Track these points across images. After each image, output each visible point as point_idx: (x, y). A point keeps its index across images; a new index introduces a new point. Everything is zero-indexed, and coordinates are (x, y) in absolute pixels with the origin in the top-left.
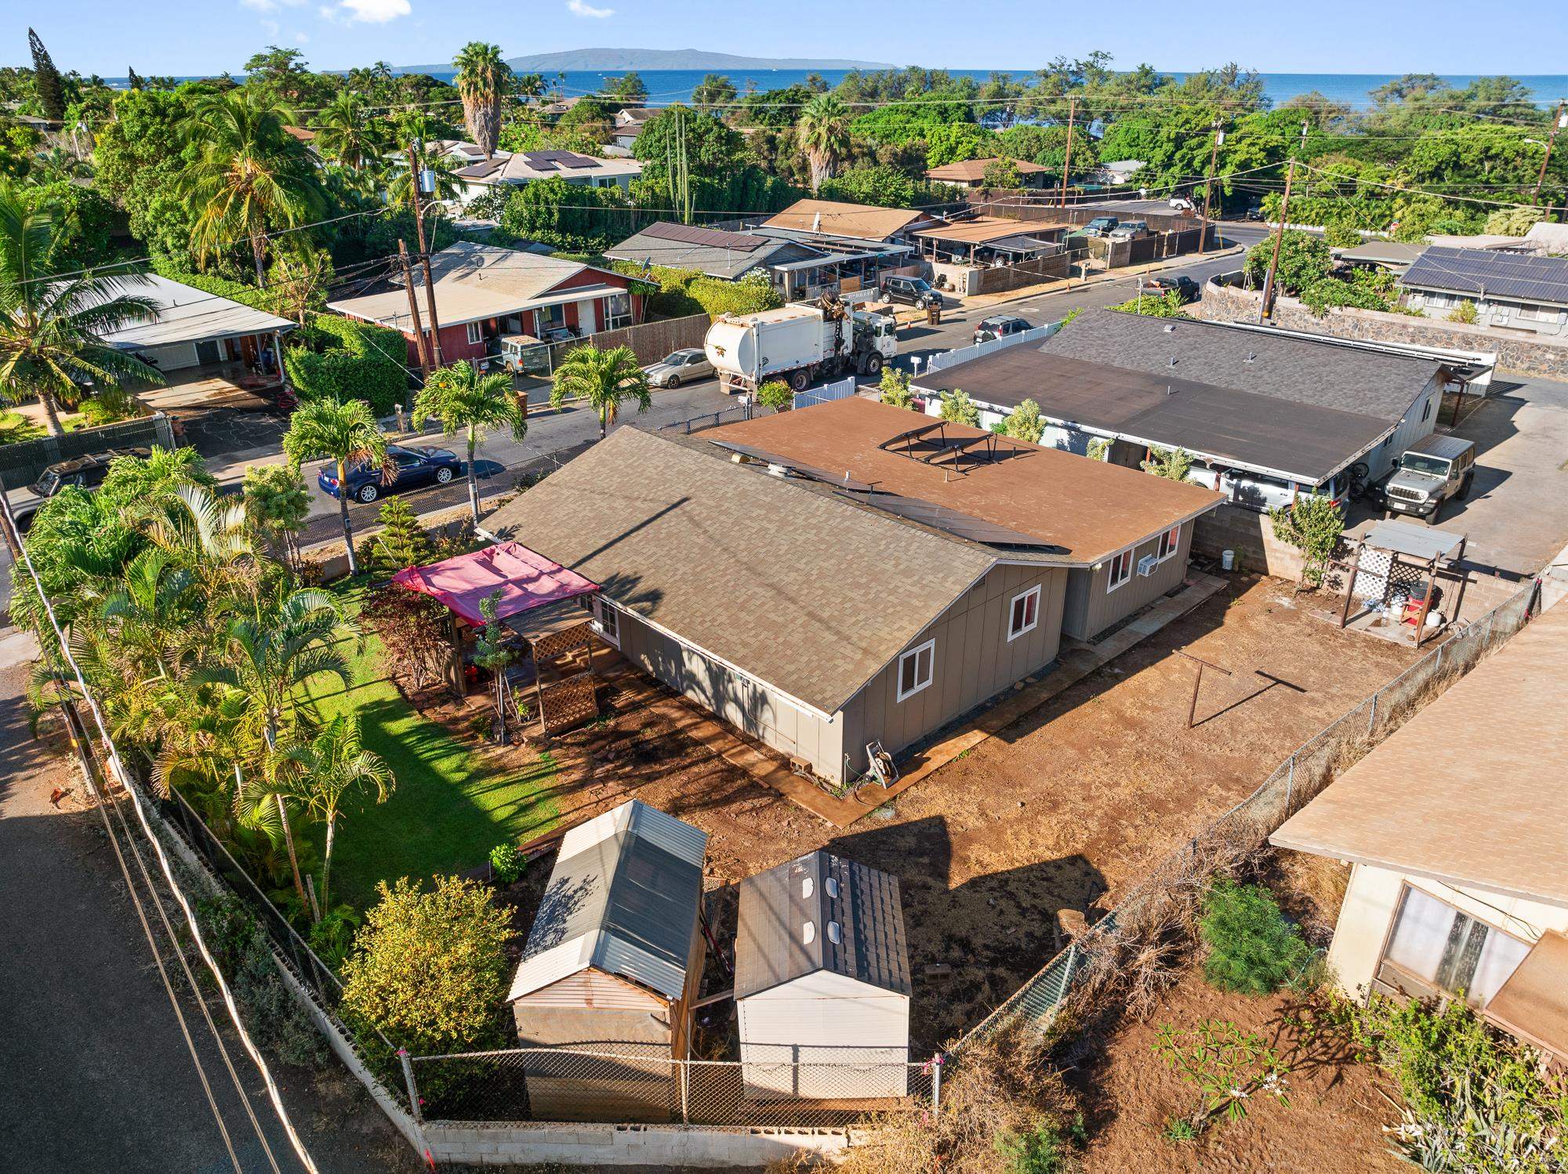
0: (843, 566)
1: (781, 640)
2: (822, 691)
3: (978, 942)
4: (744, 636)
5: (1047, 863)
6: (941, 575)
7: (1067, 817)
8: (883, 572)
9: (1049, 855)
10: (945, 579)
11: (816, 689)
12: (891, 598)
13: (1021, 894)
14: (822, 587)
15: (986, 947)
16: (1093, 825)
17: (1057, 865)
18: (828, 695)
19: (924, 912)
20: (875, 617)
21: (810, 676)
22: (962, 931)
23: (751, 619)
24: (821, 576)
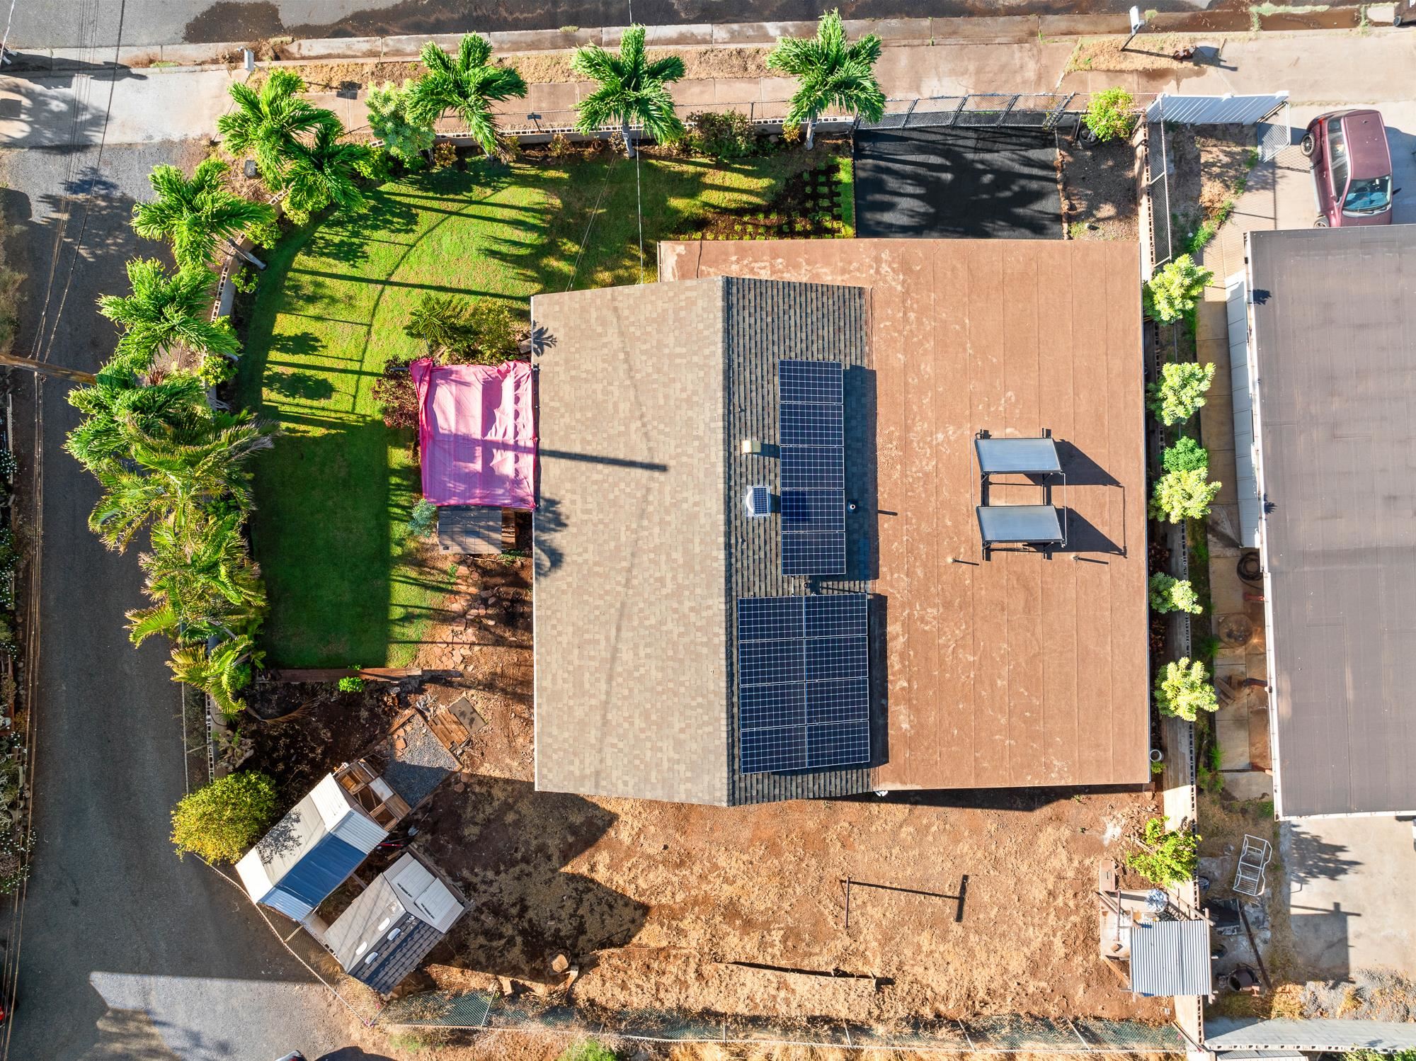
0: (660, 689)
1: (571, 703)
2: (550, 770)
3: (531, 914)
4: (560, 672)
5: (623, 896)
6: (689, 774)
7: (675, 879)
8: (670, 726)
9: (630, 892)
10: (688, 780)
11: (550, 765)
12: (649, 754)
13: (586, 904)
14: (631, 690)
15: (530, 921)
16: (680, 897)
17: (627, 902)
18: (550, 776)
19: (529, 875)
20: (625, 755)
21: (555, 751)
22: (531, 901)
23: (577, 662)
24: (640, 680)
